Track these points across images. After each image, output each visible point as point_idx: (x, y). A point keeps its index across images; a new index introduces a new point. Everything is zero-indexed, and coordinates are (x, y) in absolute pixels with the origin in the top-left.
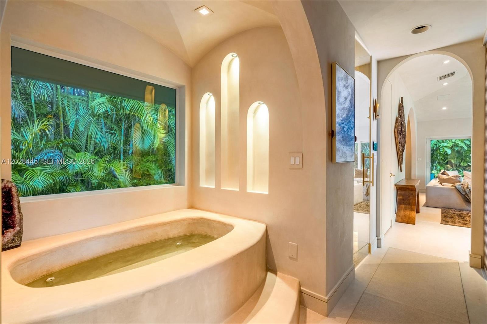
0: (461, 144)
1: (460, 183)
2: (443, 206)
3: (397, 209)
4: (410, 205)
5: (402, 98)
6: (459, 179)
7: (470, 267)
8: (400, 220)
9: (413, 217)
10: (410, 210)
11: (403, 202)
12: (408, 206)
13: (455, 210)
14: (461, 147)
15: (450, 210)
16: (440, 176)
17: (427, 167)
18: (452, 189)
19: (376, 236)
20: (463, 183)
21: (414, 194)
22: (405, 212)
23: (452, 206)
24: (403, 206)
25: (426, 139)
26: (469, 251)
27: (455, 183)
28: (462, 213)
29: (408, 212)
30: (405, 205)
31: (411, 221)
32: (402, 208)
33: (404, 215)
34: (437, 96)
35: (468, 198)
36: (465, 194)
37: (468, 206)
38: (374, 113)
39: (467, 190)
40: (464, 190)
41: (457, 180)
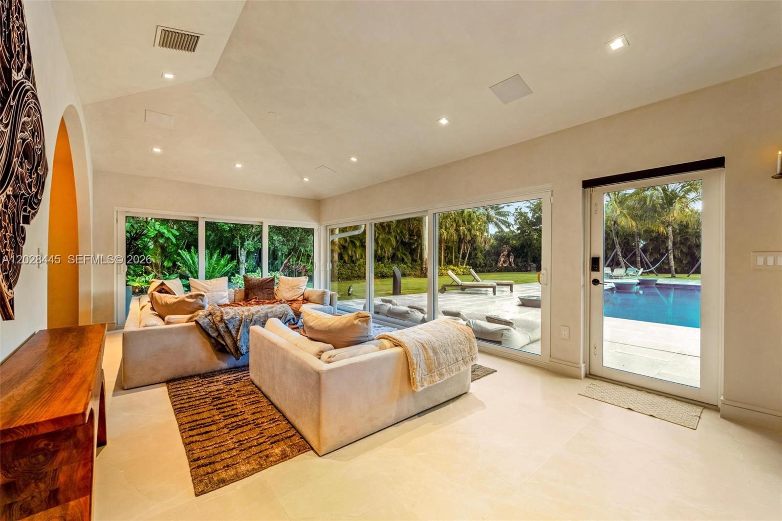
1: (204, 311)
2: (169, 375)
6: (200, 302)
16: (157, 298)
17: (117, 274)
18: (189, 329)
20: (211, 311)
25: (115, 212)
27: (193, 313)
35: (223, 342)
36: (217, 336)
37: (223, 361)
39: (221, 326)
40: (214, 326)
41: (197, 303)
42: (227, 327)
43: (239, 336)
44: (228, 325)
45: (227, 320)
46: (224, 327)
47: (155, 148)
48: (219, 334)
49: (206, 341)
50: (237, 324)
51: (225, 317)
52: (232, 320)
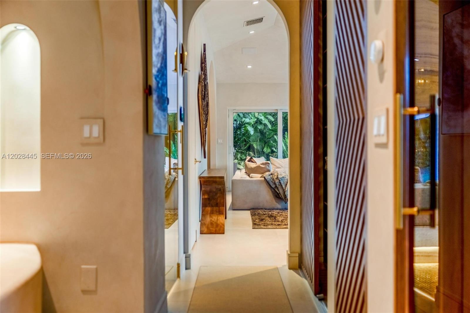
0: (264, 121)
1: (269, 173)
2: (252, 207)
3: (202, 214)
4: (218, 206)
5: (204, 45)
6: (268, 167)
7: (289, 270)
8: (205, 230)
9: (222, 224)
10: (218, 213)
11: (209, 203)
12: (215, 208)
13: (266, 211)
14: (265, 125)
15: (259, 211)
16: (247, 164)
17: (229, 154)
18: (261, 181)
19: (184, 253)
20: (273, 173)
21: (222, 190)
22: (212, 217)
23: (261, 205)
24: (209, 209)
25: (228, 110)
26: (287, 251)
27: (264, 173)
28: (273, 213)
29: (215, 216)
30: (211, 207)
31: (219, 230)
32: (207, 212)
33: (211, 223)
34: (242, 48)
35: (278, 192)
36: (275, 187)
37: (278, 204)
38: (181, 65)
39: (277, 181)
40: (273, 181)
41: (266, 168)
42: (280, 183)
43: (287, 188)
44: (280, 181)
45: (280, 178)
46: (279, 182)
47: (249, 66)
48: (276, 186)
49: (269, 190)
50: (286, 181)
51: (279, 177)
52: (283, 179)
